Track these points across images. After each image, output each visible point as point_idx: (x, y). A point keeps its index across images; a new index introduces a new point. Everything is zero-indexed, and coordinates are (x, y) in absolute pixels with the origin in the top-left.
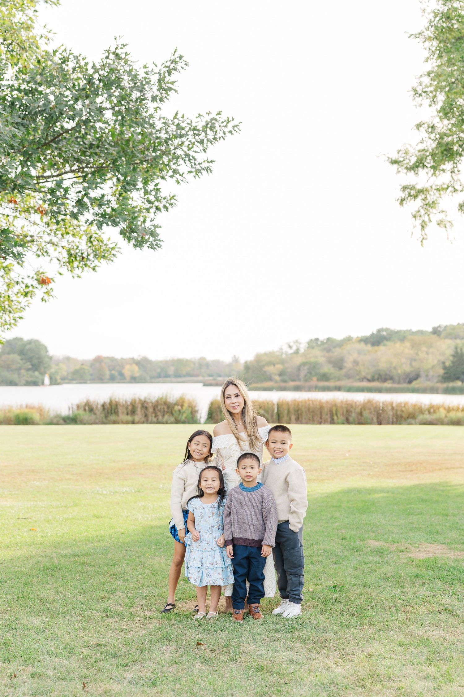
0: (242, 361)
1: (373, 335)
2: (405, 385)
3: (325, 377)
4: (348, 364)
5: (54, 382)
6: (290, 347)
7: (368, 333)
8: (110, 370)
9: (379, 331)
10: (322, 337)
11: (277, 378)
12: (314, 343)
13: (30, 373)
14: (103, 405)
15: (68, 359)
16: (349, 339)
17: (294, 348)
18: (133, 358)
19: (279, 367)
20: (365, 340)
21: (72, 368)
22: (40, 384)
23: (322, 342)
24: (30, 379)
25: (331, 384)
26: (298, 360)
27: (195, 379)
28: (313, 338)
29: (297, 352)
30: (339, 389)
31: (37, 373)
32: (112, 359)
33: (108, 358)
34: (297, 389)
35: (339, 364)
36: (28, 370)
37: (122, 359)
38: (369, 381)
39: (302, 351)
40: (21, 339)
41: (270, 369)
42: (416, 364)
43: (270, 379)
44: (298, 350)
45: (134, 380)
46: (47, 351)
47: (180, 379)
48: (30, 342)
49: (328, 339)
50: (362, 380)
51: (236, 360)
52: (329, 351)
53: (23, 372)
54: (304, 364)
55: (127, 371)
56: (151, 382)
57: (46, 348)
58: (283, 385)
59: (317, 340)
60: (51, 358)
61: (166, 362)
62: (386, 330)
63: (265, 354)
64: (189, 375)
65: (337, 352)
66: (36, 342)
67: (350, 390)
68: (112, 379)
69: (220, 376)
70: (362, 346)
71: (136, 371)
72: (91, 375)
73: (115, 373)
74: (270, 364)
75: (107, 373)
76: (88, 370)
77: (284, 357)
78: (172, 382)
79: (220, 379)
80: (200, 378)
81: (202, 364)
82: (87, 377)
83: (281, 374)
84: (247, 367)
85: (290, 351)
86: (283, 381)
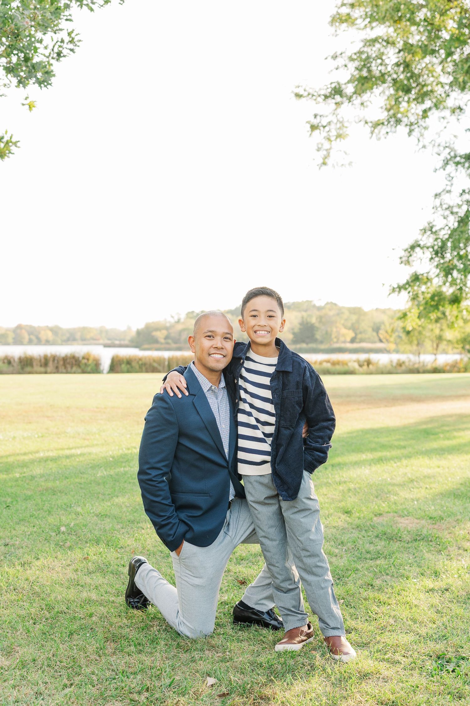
0: (134, 329)
6: (172, 317)
8: (29, 335)
10: (197, 311)
11: (163, 341)
12: (190, 315)
17: (176, 319)
18: (47, 326)
19: (165, 332)
26: (180, 327)
27: (97, 342)
28: (191, 311)
29: (178, 321)
32: (31, 327)
33: (27, 326)
34: (179, 349)
37: (39, 327)
39: (182, 320)
41: (157, 334)
43: (156, 341)
44: (179, 319)
45: (47, 343)
47: (85, 342)
51: (129, 328)
55: (43, 336)
56: (62, 345)
58: (167, 346)
59: (193, 312)
61: (74, 329)
63: (153, 323)
64: (92, 339)
68: (30, 342)
69: (116, 340)
71: (50, 335)
72: (14, 339)
73: (33, 337)
74: (157, 329)
75: (26, 337)
76: (11, 336)
77: (168, 325)
78: (78, 344)
79: (117, 342)
80: (101, 341)
81: (102, 331)
82: (10, 340)
83: (166, 338)
84: (139, 333)
85: (172, 321)
86: (167, 343)
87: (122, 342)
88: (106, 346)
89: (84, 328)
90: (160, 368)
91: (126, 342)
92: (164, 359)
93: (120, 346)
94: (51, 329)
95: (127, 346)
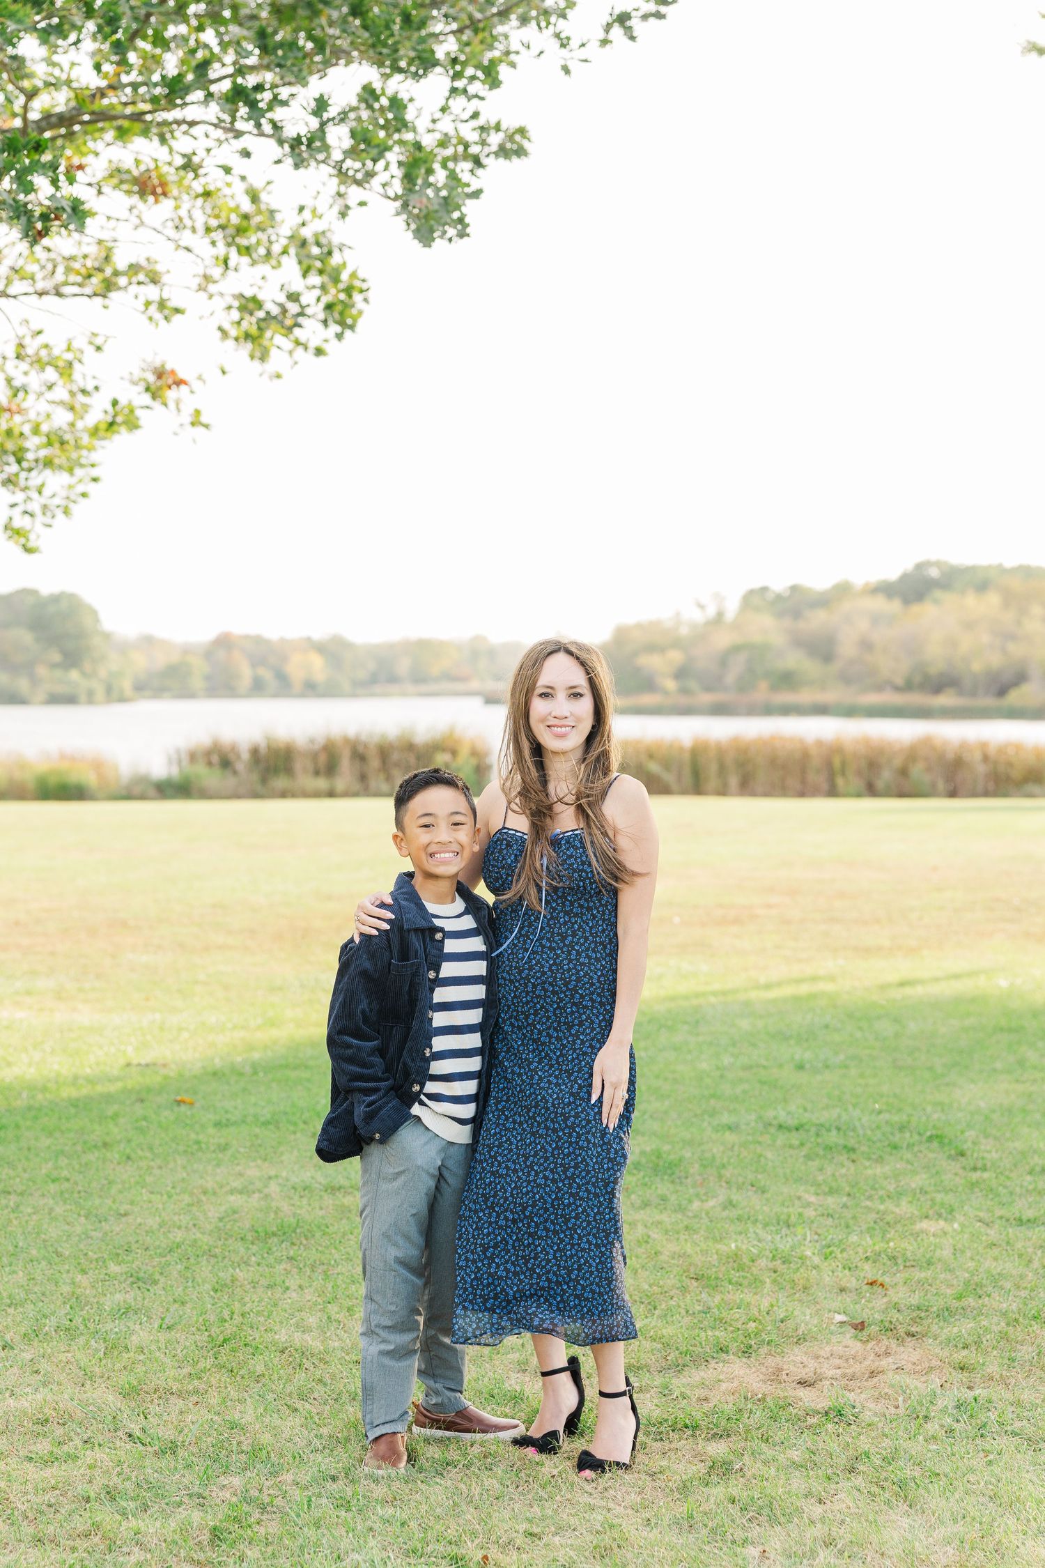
1: (905, 577)
2: (990, 701)
3: (787, 680)
4: (847, 648)
5: (113, 695)
6: (701, 607)
7: (893, 575)
8: (254, 665)
9: (920, 567)
10: (779, 585)
11: (670, 685)
12: (756, 599)
13: (58, 673)
14: (255, 752)
15: (148, 641)
16: (843, 590)
17: (711, 611)
18: (309, 639)
19: (676, 657)
20: (885, 590)
21: (161, 660)
22: (83, 698)
23: (779, 598)
24: (60, 689)
25: (805, 696)
26: (723, 640)
27: (460, 686)
28: (757, 585)
29: (718, 621)
30: (821, 710)
31: (74, 675)
32: (258, 640)
33: (247, 637)
34: (720, 710)
35: (822, 649)
36: (54, 666)
37: (283, 640)
38: (897, 689)
39: (730, 617)
40: (34, 593)
41: (652, 662)
42: (1016, 650)
43: (651, 686)
44: (720, 615)
45: (311, 689)
46: (97, 620)
47: (424, 688)
48: (56, 599)
49: (794, 589)
50: (879, 688)
52: (797, 614)
53: (42, 671)
54: (736, 649)
55: (296, 669)
56: (354, 695)
57: (94, 613)
58: (684, 700)
59: (764, 589)
60: (107, 636)
61: (391, 646)
62: (938, 564)
63: (639, 626)
65: (817, 620)
66: (72, 597)
67: (850, 712)
68: (258, 689)
70: (879, 604)
71: (317, 666)
72: (208, 678)
73: (266, 674)
74: (652, 648)
75: (246, 673)
76: (199, 667)
77: (684, 631)
78: (404, 694)
80: (475, 685)
81: (479, 652)
82: (197, 683)
83: (681, 674)
85: (701, 617)
86: (684, 691)
89: (423, 645)
94: (320, 648)
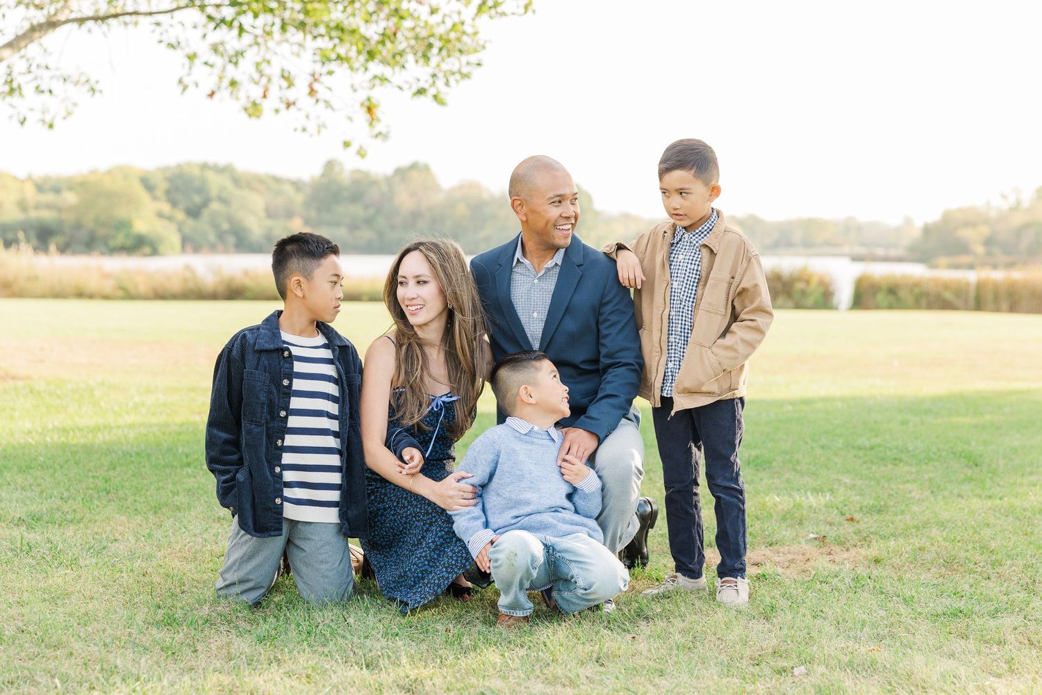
0: (919, 223)
11: (980, 249)
15: (626, 217)
17: (1012, 200)
19: (985, 230)
21: (634, 229)
26: (1018, 219)
27: (835, 250)
29: (1015, 208)
39: (1025, 205)
41: (968, 234)
43: (965, 249)
44: (1019, 203)
47: (811, 250)
51: (908, 221)
54: (1026, 226)
60: (597, 214)
61: (789, 223)
63: (960, 209)
64: (828, 243)
69: (879, 246)
74: (968, 224)
77: (993, 214)
78: (799, 254)
79: (880, 252)
80: (847, 249)
81: (850, 228)
83: (989, 242)
84: (927, 230)
85: (1004, 205)
86: (989, 254)
87: (893, 252)
88: (856, 258)
89: (811, 222)
90: (957, 302)
91: (900, 252)
92: (968, 284)
93: (886, 259)
95: (900, 260)
